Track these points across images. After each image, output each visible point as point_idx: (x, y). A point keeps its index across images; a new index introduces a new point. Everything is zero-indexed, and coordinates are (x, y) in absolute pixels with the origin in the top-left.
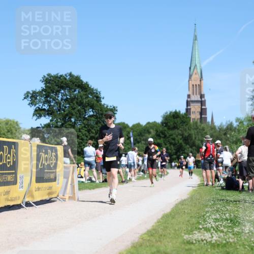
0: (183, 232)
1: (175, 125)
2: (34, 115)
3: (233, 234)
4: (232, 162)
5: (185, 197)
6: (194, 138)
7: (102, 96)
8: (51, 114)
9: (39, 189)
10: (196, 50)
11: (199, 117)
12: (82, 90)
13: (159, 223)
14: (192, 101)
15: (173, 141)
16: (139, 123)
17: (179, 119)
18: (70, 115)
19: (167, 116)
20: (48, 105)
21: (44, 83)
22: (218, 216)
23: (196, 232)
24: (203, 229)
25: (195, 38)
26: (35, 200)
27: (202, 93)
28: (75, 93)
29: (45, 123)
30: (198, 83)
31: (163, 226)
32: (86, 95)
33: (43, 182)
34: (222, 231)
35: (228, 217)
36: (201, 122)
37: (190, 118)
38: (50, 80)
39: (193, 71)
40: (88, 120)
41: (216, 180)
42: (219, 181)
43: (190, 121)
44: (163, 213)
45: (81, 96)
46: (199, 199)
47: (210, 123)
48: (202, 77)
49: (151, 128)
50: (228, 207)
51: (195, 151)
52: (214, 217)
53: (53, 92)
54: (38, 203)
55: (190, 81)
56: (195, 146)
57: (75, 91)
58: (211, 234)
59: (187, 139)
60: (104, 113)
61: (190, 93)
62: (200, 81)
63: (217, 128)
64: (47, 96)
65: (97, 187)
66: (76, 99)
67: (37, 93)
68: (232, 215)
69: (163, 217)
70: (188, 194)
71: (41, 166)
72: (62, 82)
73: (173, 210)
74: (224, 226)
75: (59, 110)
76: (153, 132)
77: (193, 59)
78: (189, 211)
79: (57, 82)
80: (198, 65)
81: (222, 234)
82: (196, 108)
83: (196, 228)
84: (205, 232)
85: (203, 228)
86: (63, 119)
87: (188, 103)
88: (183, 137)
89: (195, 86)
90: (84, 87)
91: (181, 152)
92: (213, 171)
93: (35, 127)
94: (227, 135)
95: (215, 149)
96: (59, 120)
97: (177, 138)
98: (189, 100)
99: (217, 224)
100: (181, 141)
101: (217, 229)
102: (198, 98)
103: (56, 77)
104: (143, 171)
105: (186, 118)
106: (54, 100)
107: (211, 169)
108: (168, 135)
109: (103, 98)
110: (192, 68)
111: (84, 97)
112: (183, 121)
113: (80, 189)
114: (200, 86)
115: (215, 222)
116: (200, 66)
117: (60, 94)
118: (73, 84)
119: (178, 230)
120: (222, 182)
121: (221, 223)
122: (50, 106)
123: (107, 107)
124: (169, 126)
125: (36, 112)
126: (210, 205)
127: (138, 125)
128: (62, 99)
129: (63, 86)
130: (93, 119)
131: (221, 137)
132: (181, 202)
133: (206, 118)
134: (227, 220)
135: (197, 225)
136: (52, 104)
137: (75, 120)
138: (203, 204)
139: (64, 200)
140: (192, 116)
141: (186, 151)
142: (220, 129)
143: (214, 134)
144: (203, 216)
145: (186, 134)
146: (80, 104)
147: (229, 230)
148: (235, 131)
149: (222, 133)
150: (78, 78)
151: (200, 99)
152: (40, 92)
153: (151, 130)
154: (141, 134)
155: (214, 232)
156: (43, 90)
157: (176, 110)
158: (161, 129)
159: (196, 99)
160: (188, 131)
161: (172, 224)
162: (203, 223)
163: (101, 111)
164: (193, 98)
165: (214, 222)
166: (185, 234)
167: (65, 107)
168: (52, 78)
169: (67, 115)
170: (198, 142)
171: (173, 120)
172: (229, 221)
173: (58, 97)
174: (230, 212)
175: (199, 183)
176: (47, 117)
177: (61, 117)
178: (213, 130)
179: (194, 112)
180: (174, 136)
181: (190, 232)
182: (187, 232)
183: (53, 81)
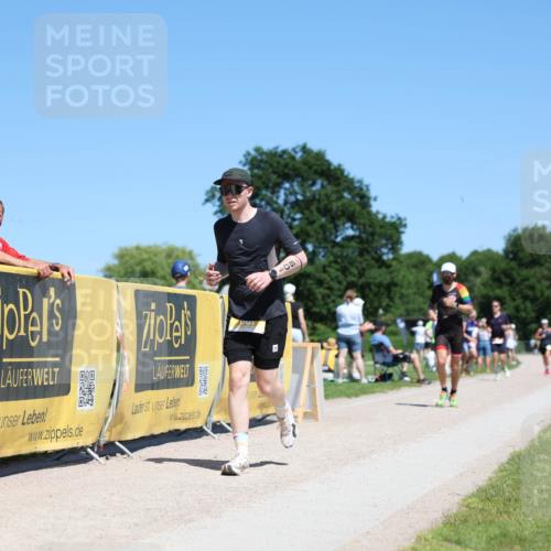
7: (372, 193)
12: (330, 183)
13: (504, 473)
15: (530, 293)
16: (454, 254)
18: (304, 236)
19: (516, 237)
21: (248, 166)
28: (315, 188)
31: (513, 479)
32: (337, 192)
38: (261, 161)
40: (342, 247)
44: (511, 450)
45: (327, 195)
49: (481, 263)
53: (267, 187)
57: (314, 184)
60: (378, 230)
65: (365, 391)
66: (316, 202)
69: (511, 460)
72: (286, 165)
76: (485, 273)
79: (275, 165)
90: (334, 176)
97: (538, 286)
103: (273, 154)
106: (268, 203)
108: (518, 280)
109: (375, 199)
111: (334, 197)
113: (327, 397)
117: (283, 191)
118: (310, 168)
123: (384, 218)
124: (521, 260)
127: (452, 256)
128: (286, 203)
129: (288, 174)
130: (353, 244)
137: (314, 247)
146: (326, 212)
150: (320, 156)
153: (482, 269)
158: (503, 266)
163: (370, 226)
167: (294, 220)
168: (264, 157)
173: (278, 198)
180: (533, 281)
183: (266, 162)
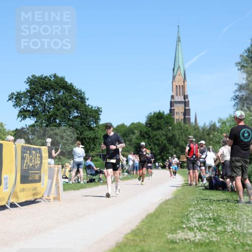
0: (167, 231)
1: (159, 126)
2: (18, 117)
3: (216, 233)
4: (215, 162)
5: (169, 197)
6: (177, 138)
7: (86, 96)
8: (36, 115)
9: (23, 190)
10: (180, 52)
11: (183, 117)
12: (67, 91)
13: (144, 223)
14: (176, 102)
15: (157, 142)
16: (123, 124)
17: (162, 120)
18: (55, 116)
19: (151, 117)
20: (33, 106)
21: (28, 84)
22: (201, 215)
23: (180, 232)
24: (187, 229)
25: (179, 40)
26: (20, 201)
27: (186, 94)
28: (60, 94)
29: (30, 125)
30: (181, 84)
31: (148, 226)
32: (71, 96)
33: (28, 183)
34: (205, 231)
35: (211, 217)
36: (184, 122)
37: (174, 119)
38: (35, 81)
39: (177, 72)
40: (72, 121)
41: (200, 180)
42: (202, 181)
43: (174, 121)
44: (147, 213)
45: (65, 97)
46: (183, 199)
47: (194, 124)
48: (185, 78)
49: (136, 128)
50: (211, 207)
51: (178, 152)
52: (197, 216)
53: (38, 93)
54: (22, 204)
55: (174, 82)
56: (179, 146)
57: (59, 92)
58: (195, 233)
59: (171, 140)
60: (89, 113)
61: (174, 94)
62: (184, 82)
63: (200, 128)
64: (32, 97)
65: (82, 187)
66: (60, 101)
67: (22, 94)
68: (215, 214)
69: (147, 217)
70: (172, 194)
71: (26, 167)
72: (47, 83)
73: (157, 210)
74: (207, 225)
75: (44, 112)
76: (137, 133)
77: (177, 60)
78: (173, 211)
79: (41, 83)
80: (181, 66)
81: (205, 234)
82: (179, 109)
83: (180, 227)
84: (189, 231)
85: (187, 227)
86: (48, 120)
87: (172, 104)
88: (167, 138)
89: (178, 87)
90: (69, 88)
91: (165, 153)
92: (196, 171)
93: (19, 128)
94: (210, 136)
95: (199, 150)
96: (44, 121)
97: (161, 139)
98: (172, 100)
99: (200, 223)
100: (165, 142)
101: (200, 229)
102: (181, 99)
103: (41, 78)
104: (128, 172)
105: (170, 119)
106: (38, 101)
107: (194, 169)
108: (152, 136)
109: (88, 100)
110: (176, 69)
111: (69, 98)
112: (166, 122)
113: (64, 190)
114: (183, 87)
115: (199, 221)
116: (184, 68)
117: (45, 95)
118: (58, 85)
119: (162, 230)
120: (205, 181)
121: (204, 223)
122: (34, 107)
123: (92, 108)
124: (153, 127)
125: (21, 114)
126: (194, 205)
127: (123, 125)
128: (46, 101)
129: (47, 87)
130: (77, 119)
131: (204, 138)
132: (165, 201)
133: (190, 118)
134: (210, 219)
135: (181, 224)
136: (37, 105)
137: (60, 121)
138: (187, 204)
139: (49, 200)
140: (176, 117)
141: (169, 151)
142: (204, 130)
143: (198, 135)
144: (187, 216)
145: (170, 135)
146: (65, 105)
147: (212, 230)
148: (218, 132)
149: (206, 133)
150: (62, 79)
151: (183, 100)
152: (25, 94)
153: (136, 131)
154: (125, 135)
155: (198, 231)
156: (28, 91)
157: (160, 111)
158: (145, 130)
159: (180, 100)
160: (172, 132)
161: (156, 223)
162: (186, 222)
163: (85, 111)
164: (177, 99)
165: (197, 221)
166: (169, 233)
167: (50, 108)
168: (36, 79)
169: (51, 116)
170: (181, 143)
171: (157, 121)
172: (212, 221)
173: (43, 98)
174: (213, 211)
175: (183, 183)
176: (32, 118)
177: (46, 118)
178: (197, 130)
179: (177, 113)
180: (158, 136)
181: (173, 231)
182: (171, 231)
183: (37, 82)
